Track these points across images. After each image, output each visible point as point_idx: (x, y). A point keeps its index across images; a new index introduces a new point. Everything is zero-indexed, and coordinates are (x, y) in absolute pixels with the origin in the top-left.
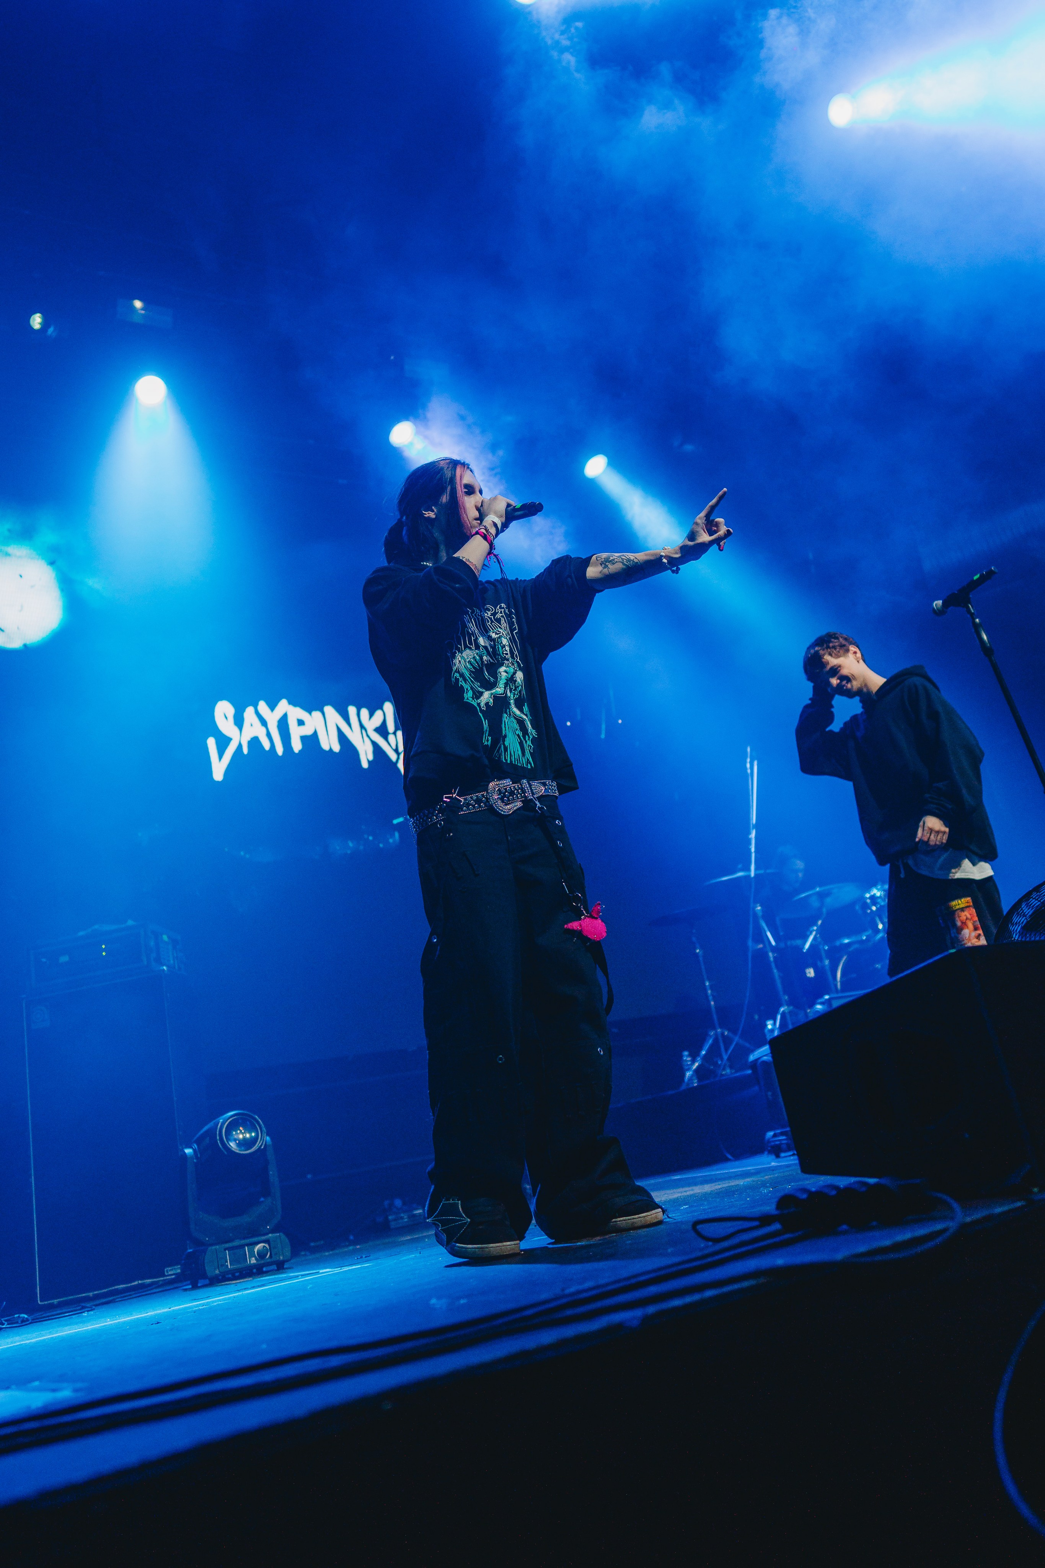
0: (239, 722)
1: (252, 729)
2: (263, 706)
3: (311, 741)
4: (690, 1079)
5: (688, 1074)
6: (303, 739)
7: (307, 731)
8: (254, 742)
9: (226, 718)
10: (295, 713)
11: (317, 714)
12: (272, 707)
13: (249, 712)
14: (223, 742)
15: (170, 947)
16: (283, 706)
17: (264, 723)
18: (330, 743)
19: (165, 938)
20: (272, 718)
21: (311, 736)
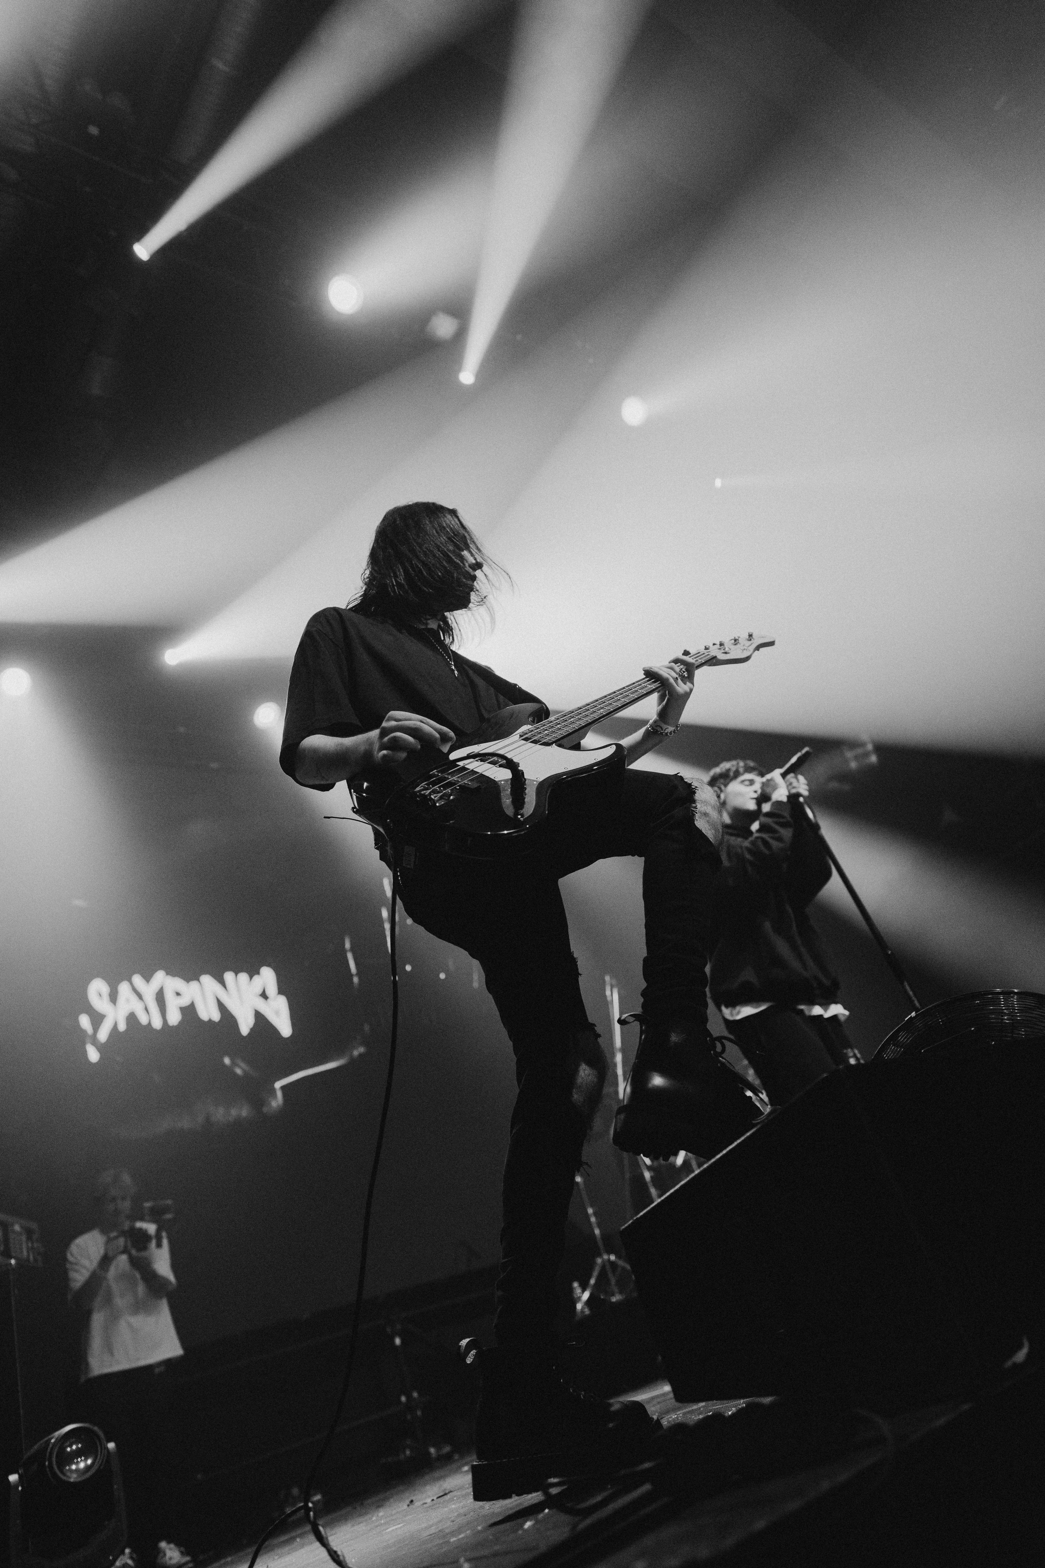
0: (113, 997)
1: (127, 1002)
2: (137, 980)
3: (189, 1011)
4: (583, 1308)
5: (579, 1306)
6: (183, 1010)
7: (185, 1001)
8: (132, 1018)
9: (100, 995)
10: (171, 984)
11: (194, 984)
12: (148, 978)
13: (124, 988)
14: (97, 1019)
15: (24, 1238)
16: (160, 977)
17: (140, 996)
18: (209, 1012)
19: (17, 1228)
20: (149, 990)
21: (189, 1006)
